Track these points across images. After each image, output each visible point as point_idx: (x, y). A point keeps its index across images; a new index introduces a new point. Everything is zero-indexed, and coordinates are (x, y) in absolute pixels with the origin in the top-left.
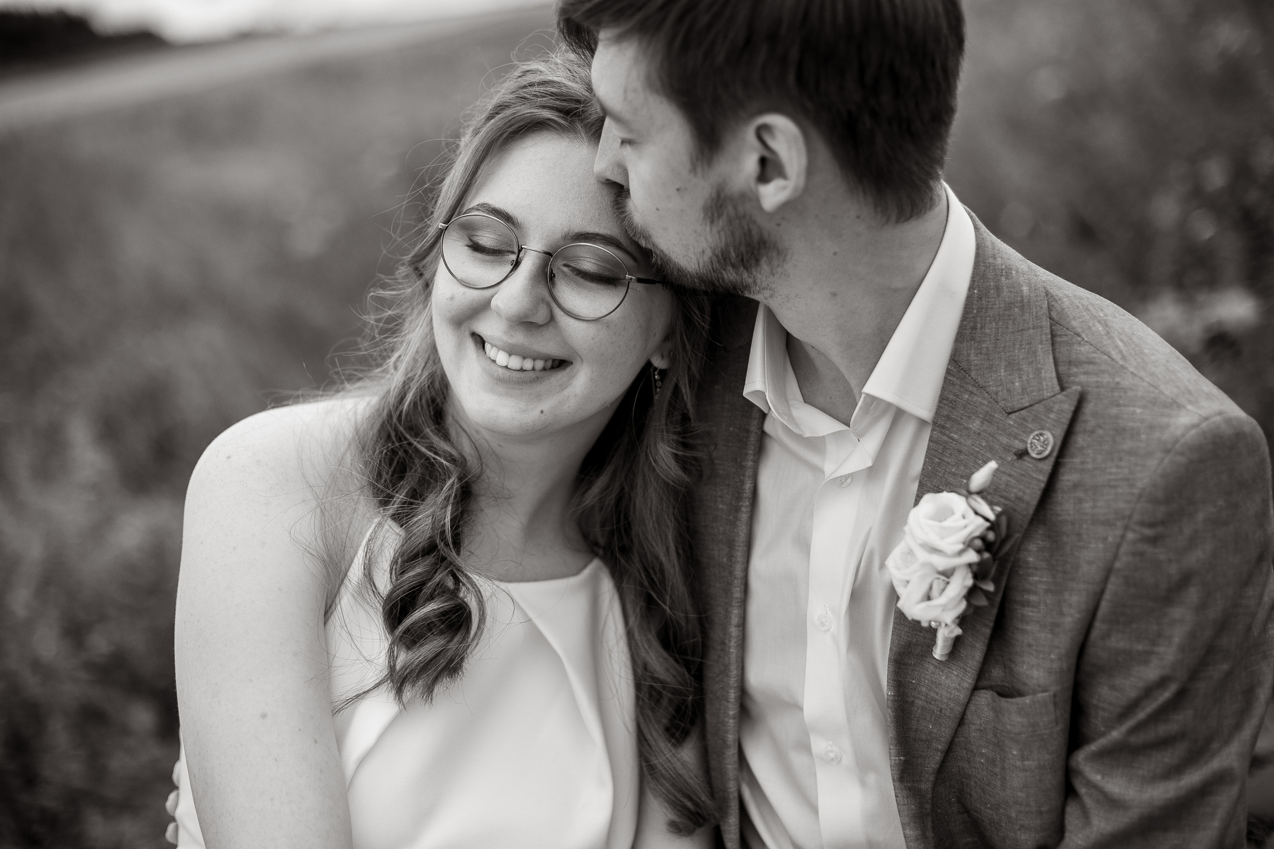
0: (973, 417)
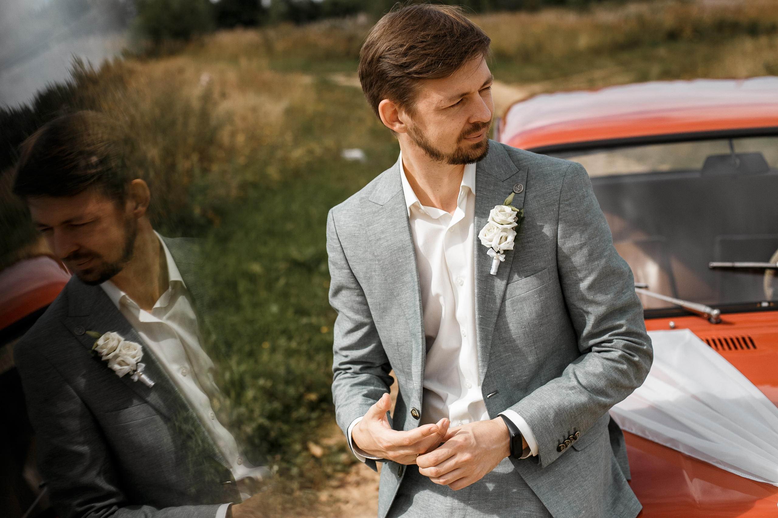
0: (490, 185)
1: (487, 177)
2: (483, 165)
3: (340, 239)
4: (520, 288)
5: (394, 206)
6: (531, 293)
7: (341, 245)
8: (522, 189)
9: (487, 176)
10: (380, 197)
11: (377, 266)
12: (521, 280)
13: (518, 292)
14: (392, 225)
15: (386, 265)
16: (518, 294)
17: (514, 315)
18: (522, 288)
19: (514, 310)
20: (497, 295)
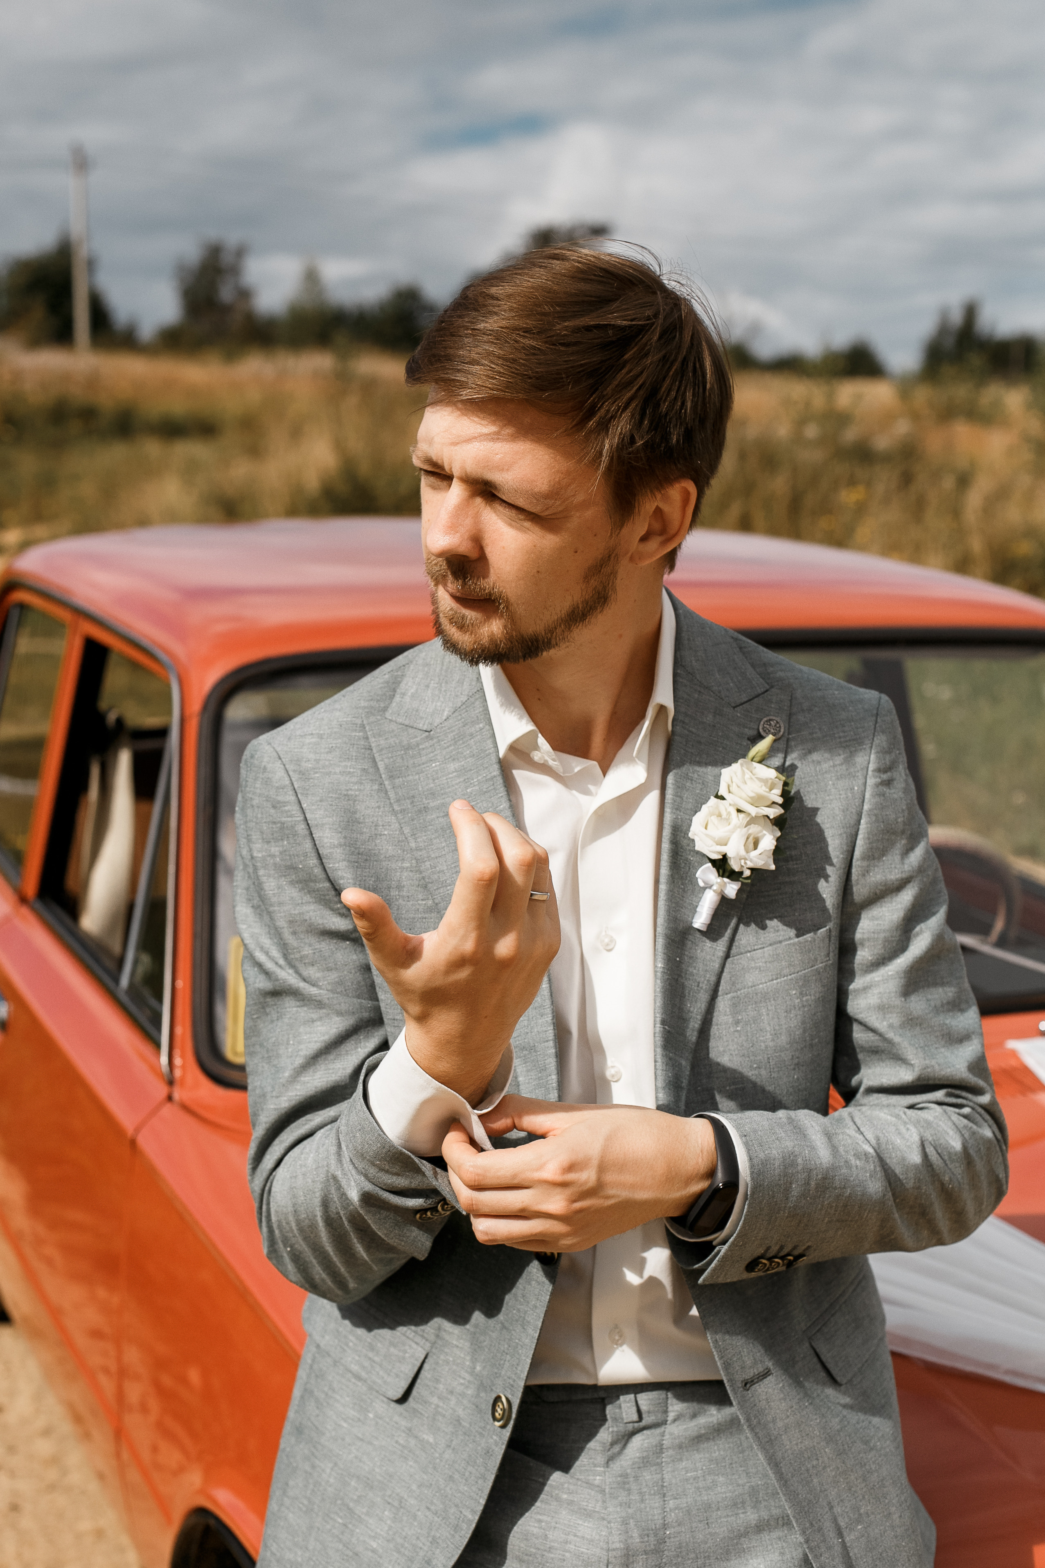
0: (706, 712)
1: (700, 692)
2: (691, 661)
3: (302, 802)
4: (758, 970)
5: (461, 729)
6: (783, 984)
7: (306, 819)
8: (782, 730)
9: (699, 689)
10: (417, 711)
11: (405, 874)
12: (760, 949)
13: (751, 978)
14: (459, 776)
15: (439, 872)
16: (750, 984)
17: (737, 1034)
18: (762, 969)
19: (737, 1023)
20: (703, 982)
